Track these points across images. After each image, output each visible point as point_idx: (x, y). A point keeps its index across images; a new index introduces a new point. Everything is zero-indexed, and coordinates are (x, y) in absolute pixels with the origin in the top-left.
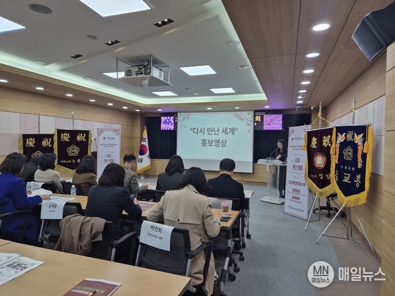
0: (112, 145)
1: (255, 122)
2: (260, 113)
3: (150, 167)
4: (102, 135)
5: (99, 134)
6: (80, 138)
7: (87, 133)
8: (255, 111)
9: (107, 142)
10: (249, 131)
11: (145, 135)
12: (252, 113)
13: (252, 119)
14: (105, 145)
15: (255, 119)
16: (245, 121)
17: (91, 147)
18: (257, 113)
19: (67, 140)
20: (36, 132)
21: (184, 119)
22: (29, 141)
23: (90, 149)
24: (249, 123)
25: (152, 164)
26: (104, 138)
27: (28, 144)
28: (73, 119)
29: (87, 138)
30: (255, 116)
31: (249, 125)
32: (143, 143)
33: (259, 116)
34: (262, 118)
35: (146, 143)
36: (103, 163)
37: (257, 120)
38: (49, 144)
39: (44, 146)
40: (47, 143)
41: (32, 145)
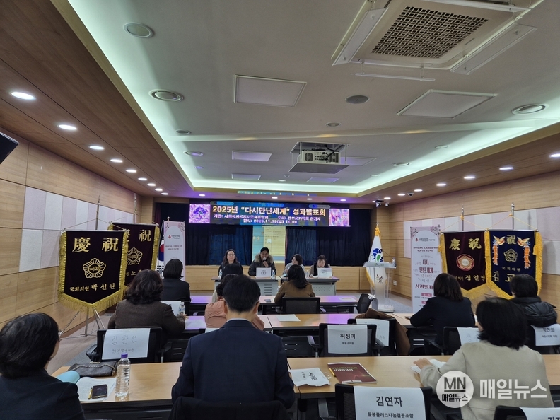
0: (176, 247)
4: (168, 232)
6: (143, 236)
7: (153, 228)
14: (170, 248)
17: (157, 250)
20: (91, 228)
22: (78, 243)
26: (170, 237)
27: (77, 248)
29: (152, 236)
38: (115, 247)
39: (106, 250)
40: (110, 245)
41: (84, 250)
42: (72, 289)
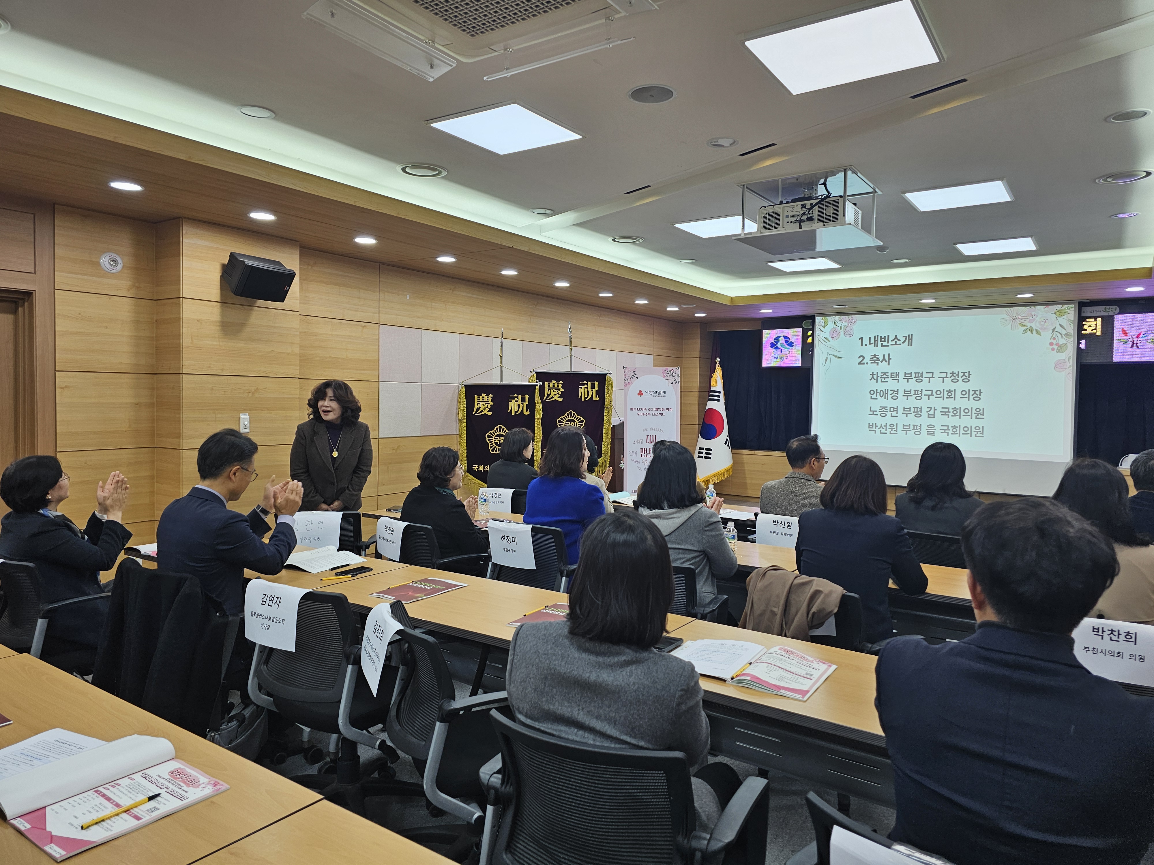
0: (659, 412)
1: (1080, 336)
2: (1101, 310)
3: (730, 473)
4: (636, 385)
5: (627, 383)
6: (586, 392)
7: (601, 378)
8: (1082, 305)
9: (647, 402)
10: (1059, 365)
11: (718, 383)
12: (1071, 312)
13: (1072, 329)
14: (642, 412)
15: (1080, 328)
16: (1047, 335)
17: (610, 416)
18: (1087, 311)
19: (556, 398)
20: (495, 380)
21: (835, 334)
22: (479, 402)
23: (609, 421)
24: (1062, 341)
25: (737, 464)
26: (640, 393)
27: (478, 409)
28: (571, 345)
29: (601, 392)
30: (1081, 319)
31: (1061, 348)
32: (711, 405)
33: (1096, 318)
34: (1108, 324)
35: (719, 406)
36: (638, 457)
37: (1089, 331)
38: (525, 408)
39: (513, 414)
40: (519, 405)
41: (486, 412)
42: (475, 467)
